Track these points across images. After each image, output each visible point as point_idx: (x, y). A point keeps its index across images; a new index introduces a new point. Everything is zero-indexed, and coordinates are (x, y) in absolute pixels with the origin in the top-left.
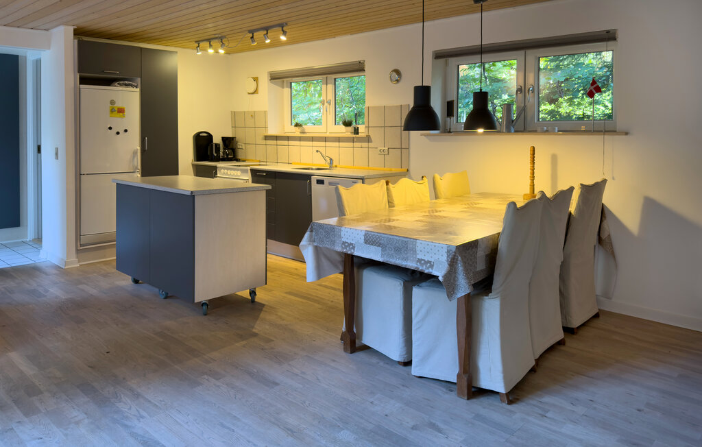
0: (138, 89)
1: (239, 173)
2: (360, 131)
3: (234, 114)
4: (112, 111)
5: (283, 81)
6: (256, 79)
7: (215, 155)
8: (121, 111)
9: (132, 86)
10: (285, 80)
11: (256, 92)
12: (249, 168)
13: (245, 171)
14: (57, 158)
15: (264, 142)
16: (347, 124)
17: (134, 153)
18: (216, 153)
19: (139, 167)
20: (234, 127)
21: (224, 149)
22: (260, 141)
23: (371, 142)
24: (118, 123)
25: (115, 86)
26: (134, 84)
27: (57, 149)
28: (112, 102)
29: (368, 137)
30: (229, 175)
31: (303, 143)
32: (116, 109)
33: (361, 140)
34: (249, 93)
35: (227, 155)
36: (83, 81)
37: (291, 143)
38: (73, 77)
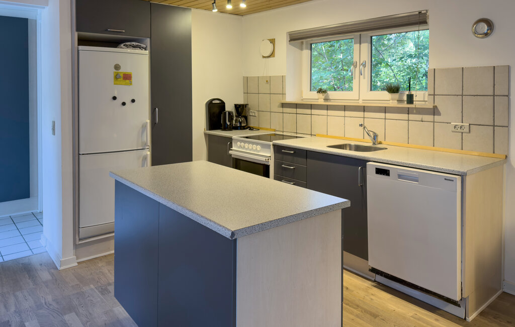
0: (147, 52)
1: (259, 147)
2: (415, 99)
3: (246, 80)
4: (117, 77)
5: (302, 43)
6: (272, 41)
7: (228, 123)
8: (127, 77)
9: (140, 48)
10: (304, 40)
11: (272, 55)
12: (271, 143)
13: (268, 146)
14: (54, 134)
15: (281, 110)
16: (393, 89)
17: (143, 126)
18: (229, 121)
19: (149, 143)
20: (246, 93)
21: (236, 116)
22: (276, 107)
23: (439, 114)
24: (124, 92)
25: (121, 48)
26: (142, 45)
27: (54, 123)
28: (117, 67)
29: (435, 108)
30: (247, 149)
31: (330, 112)
32: (122, 75)
33: (421, 111)
34: (264, 57)
35: (240, 123)
36: (83, 41)
37: (314, 112)
38: (70, 37)
